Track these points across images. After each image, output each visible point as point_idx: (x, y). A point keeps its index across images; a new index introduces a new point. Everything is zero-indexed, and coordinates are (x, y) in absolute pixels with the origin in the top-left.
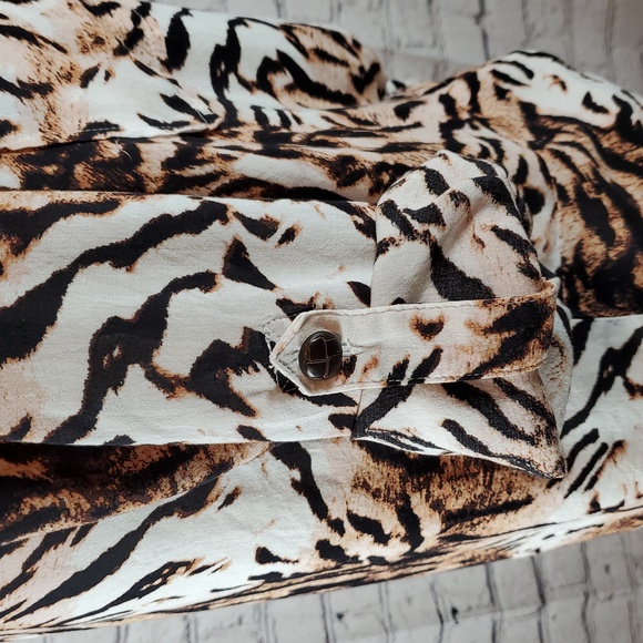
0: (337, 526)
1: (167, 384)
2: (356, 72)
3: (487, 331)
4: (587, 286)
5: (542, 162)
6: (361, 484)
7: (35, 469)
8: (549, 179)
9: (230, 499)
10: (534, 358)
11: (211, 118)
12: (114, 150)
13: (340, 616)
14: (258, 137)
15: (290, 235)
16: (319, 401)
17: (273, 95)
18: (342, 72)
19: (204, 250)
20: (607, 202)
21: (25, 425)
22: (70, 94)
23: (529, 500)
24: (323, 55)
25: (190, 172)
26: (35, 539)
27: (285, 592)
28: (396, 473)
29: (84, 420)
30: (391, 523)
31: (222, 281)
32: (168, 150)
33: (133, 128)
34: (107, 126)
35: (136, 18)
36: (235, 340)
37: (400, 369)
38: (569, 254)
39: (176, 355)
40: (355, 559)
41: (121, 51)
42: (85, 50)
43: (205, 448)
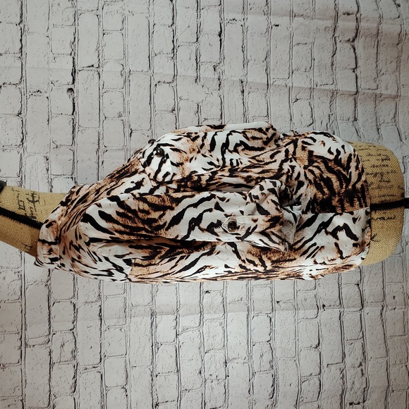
0: (244, 261)
1: (202, 230)
2: (265, 140)
3: (267, 222)
4: (317, 205)
5: (305, 173)
6: (249, 252)
7: (179, 244)
8: (306, 178)
9: (218, 253)
10: (278, 227)
11: (219, 166)
12: (196, 178)
13: (278, 302)
14: (230, 170)
15: (228, 200)
16: (233, 234)
17: (238, 153)
18: (260, 141)
19: (211, 204)
20: (322, 184)
21: (177, 236)
22: (187, 165)
23: (295, 259)
24: (254, 138)
25: (211, 182)
26: (178, 257)
27: (236, 277)
28: (258, 250)
29: (188, 236)
30: (257, 262)
31: (214, 210)
32: (207, 177)
33: (201, 172)
34: (195, 172)
35: (203, 141)
36: (215, 222)
37: (249, 229)
38: (312, 197)
39: (204, 224)
40: (250, 270)
41: (199, 152)
42: (191, 153)
43: (211, 242)
